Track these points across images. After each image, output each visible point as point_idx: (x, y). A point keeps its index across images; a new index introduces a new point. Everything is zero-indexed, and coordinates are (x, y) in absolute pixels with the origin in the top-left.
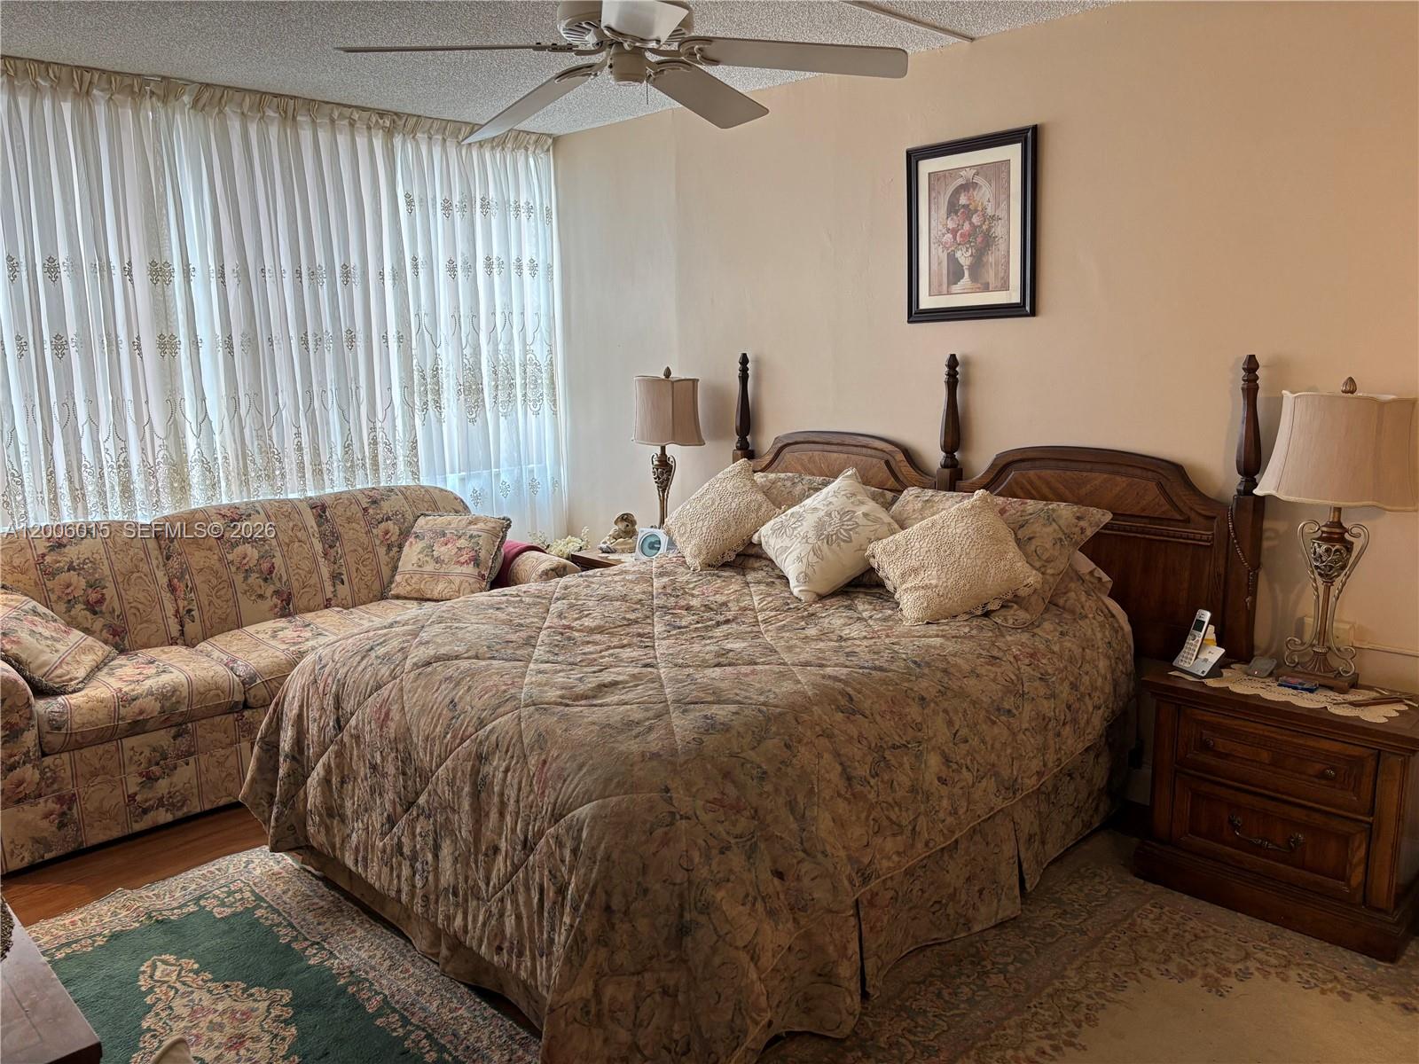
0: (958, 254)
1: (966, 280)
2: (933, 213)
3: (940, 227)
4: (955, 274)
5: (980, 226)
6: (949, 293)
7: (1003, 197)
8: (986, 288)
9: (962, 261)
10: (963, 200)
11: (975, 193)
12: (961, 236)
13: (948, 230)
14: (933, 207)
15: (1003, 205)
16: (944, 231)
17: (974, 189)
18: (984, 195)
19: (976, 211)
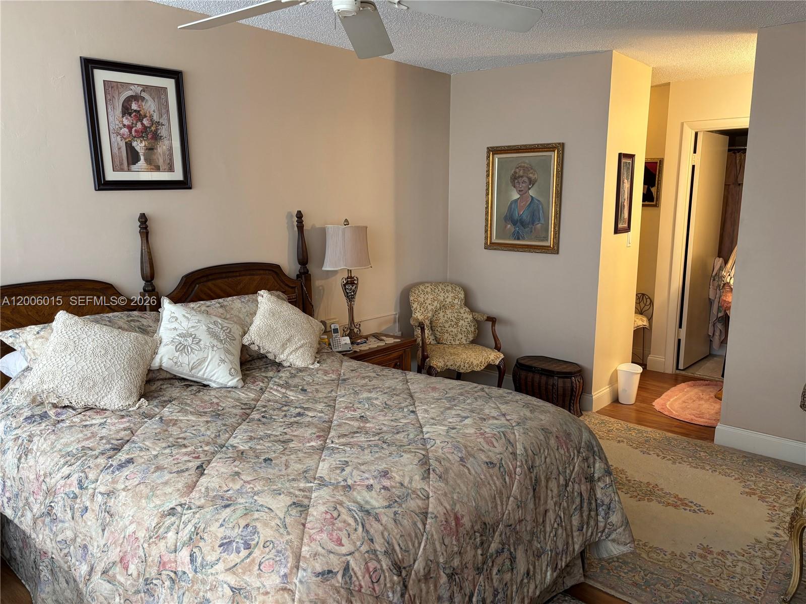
0: (134, 144)
1: (142, 162)
2: (109, 110)
3: (117, 122)
4: (133, 157)
5: (150, 127)
6: (129, 170)
7: (164, 111)
8: (158, 169)
9: (138, 149)
10: (134, 106)
11: (143, 104)
12: (136, 131)
13: (124, 126)
14: (109, 107)
15: (165, 116)
16: (121, 125)
17: (142, 101)
18: (150, 106)
19: (145, 116)
